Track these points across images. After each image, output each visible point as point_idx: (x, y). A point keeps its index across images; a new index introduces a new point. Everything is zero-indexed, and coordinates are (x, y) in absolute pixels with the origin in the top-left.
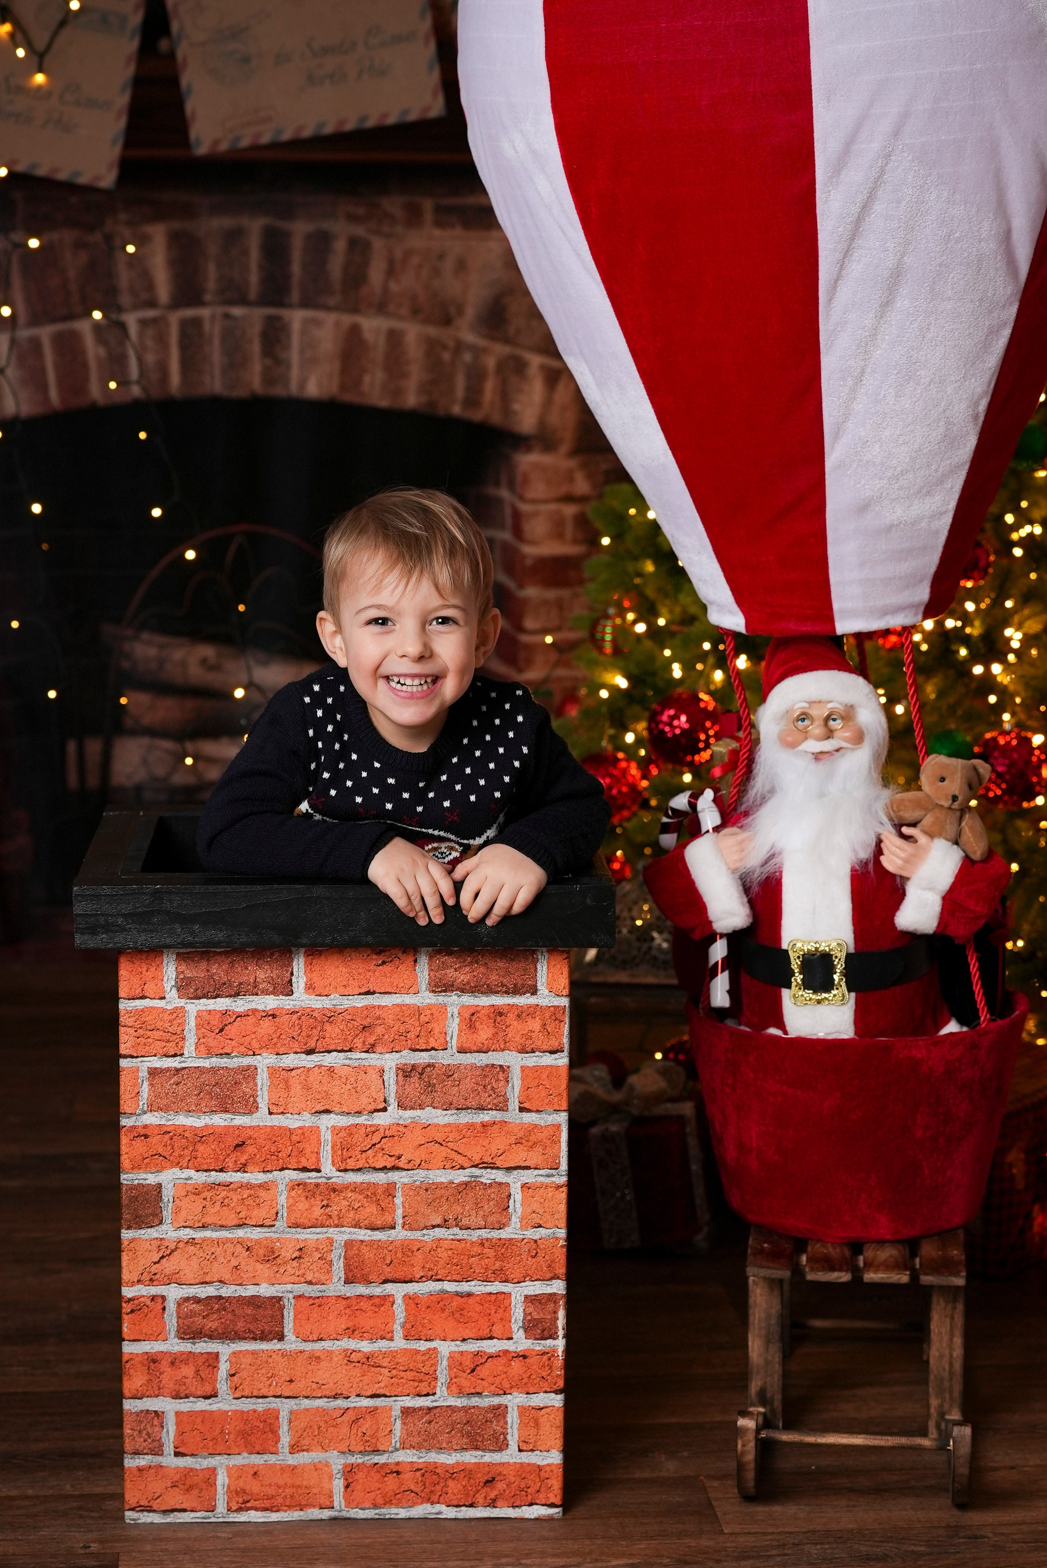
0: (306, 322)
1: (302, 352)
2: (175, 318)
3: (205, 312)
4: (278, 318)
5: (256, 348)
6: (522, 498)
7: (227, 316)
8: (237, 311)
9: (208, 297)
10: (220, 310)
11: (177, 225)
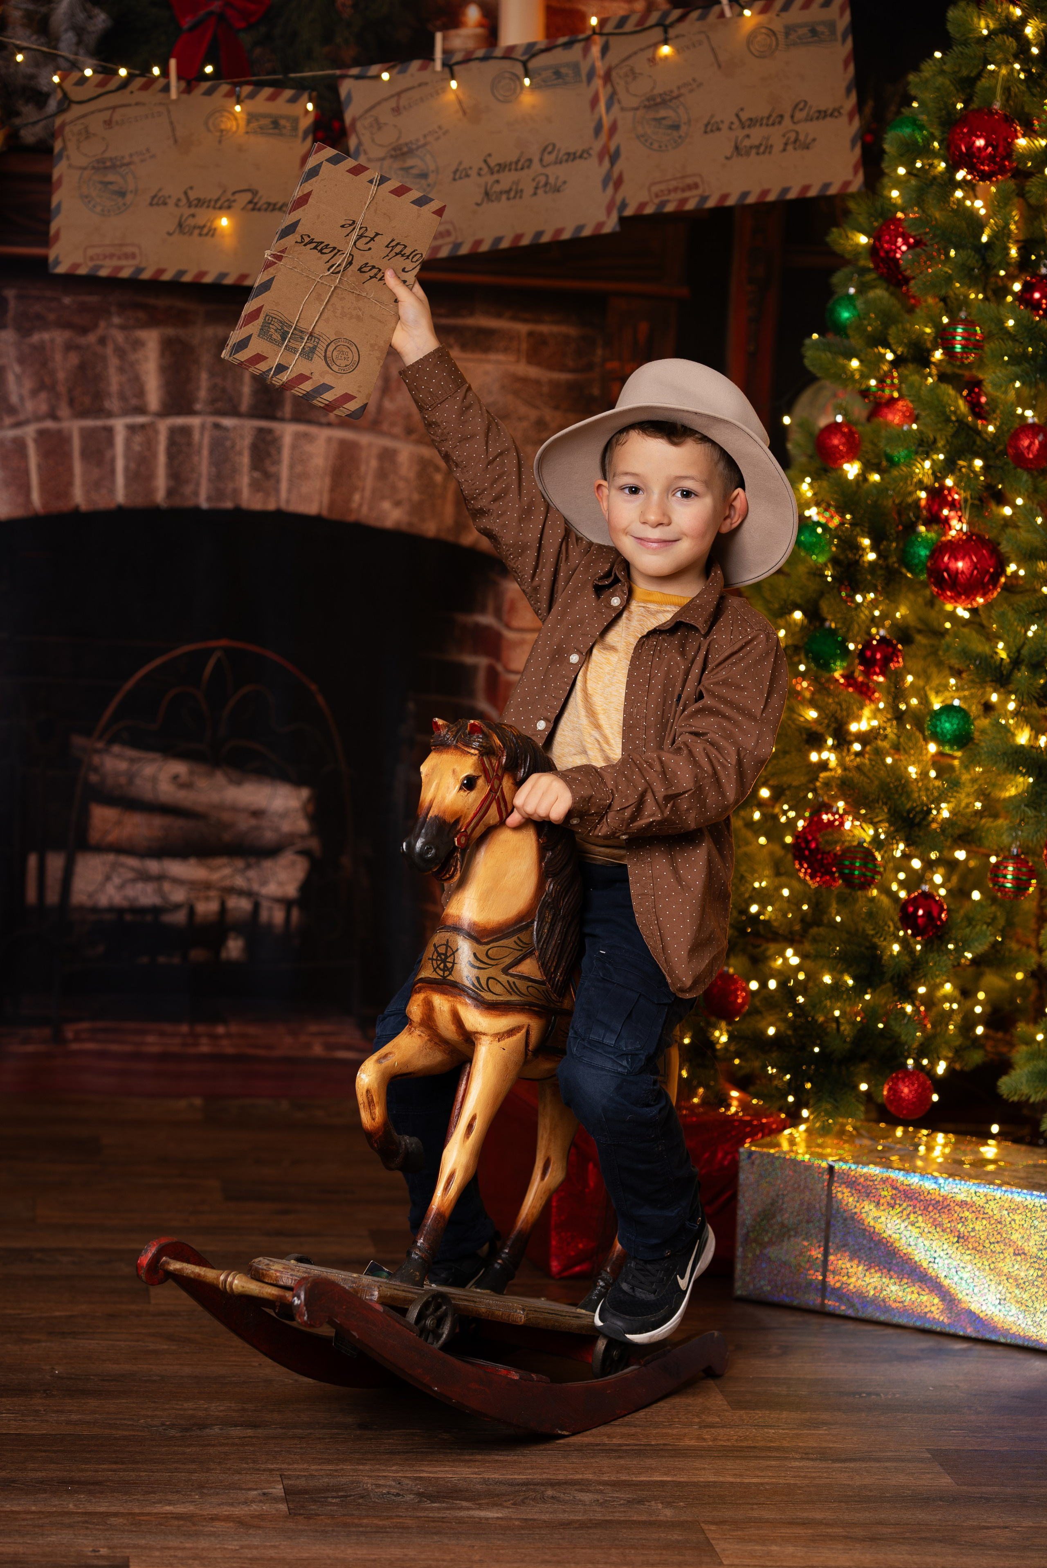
0: (298, 436)
1: (292, 467)
2: (164, 426)
3: (195, 421)
4: (270, 431)
5: (245, 460)
6: (508, 626)
7: (217, 426)
8: (228, 422)
9: (198, 407)
10: (211, 420)
11: (170, 331)
